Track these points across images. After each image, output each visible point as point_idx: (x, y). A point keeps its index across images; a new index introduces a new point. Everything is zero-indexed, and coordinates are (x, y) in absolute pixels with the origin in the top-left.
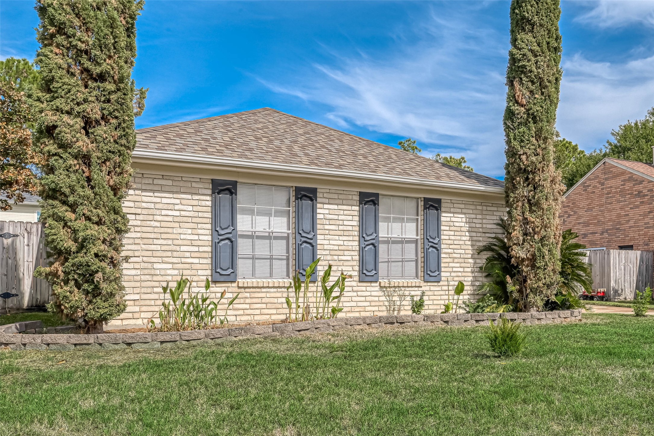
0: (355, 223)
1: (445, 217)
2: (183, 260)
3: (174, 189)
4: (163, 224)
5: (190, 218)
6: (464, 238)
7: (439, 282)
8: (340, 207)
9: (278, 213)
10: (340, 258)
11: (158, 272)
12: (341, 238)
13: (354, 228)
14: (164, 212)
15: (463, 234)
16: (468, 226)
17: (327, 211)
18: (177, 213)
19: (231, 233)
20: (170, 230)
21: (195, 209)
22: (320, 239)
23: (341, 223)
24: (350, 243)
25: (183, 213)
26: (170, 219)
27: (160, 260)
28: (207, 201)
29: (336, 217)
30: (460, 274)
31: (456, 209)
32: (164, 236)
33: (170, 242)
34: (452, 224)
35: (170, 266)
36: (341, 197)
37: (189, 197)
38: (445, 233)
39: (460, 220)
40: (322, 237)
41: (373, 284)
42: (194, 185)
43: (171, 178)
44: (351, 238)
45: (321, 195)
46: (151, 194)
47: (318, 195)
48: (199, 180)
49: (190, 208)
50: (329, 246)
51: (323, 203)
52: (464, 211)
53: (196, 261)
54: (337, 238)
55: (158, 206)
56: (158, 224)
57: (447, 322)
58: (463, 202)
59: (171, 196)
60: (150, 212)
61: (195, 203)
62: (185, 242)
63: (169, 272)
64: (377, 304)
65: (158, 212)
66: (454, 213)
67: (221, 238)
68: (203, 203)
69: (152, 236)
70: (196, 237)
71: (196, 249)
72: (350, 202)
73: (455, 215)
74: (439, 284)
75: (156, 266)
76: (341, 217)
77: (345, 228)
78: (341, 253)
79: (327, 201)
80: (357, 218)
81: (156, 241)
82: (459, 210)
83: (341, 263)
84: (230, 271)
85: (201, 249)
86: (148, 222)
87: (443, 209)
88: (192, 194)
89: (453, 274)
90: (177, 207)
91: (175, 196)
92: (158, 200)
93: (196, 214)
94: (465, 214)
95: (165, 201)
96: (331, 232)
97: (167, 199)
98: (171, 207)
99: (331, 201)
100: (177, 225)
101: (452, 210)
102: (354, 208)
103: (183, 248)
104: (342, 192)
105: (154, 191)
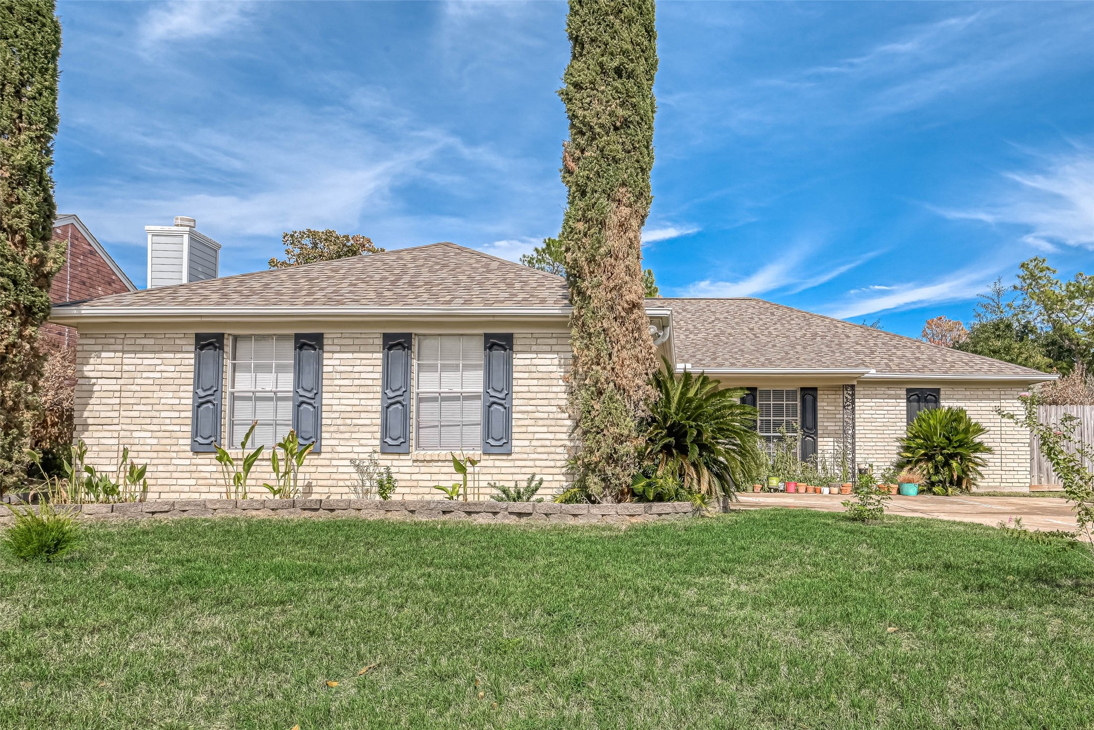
0: (379, 376)
1: (520, 360)
2: (163, 428)
3: (157, 348)
4: (144, 388)
5: (172, 380)
6: (555, 389)
7: (510, 454)
8: (356, 355)
9: (280, 369)
10: (355, 422)
11: (136, 441)
12: (356, 396)
13: (375, 382)
14: (145, 375)
15: (555, 382)
16: (562, 370)
17: (337, 362)
18: (158, 375)
19: (213, 395)
20: (150, 395)
21: (178, 369)
22: (327, 398)
23: (357, 376)
24: (369, 402)
25: (165, 375)
26: (151, 382)
27: (139, 427)
28: (189, 359)
29: (350, 369)
30: (548, 443)
31: (540, 347)
32: (143, 401)
33: (149, 408)
34: (533, 369)
35: (149, 434)
36: (357, 342)
37: (172, 355)
38: (520, 382)
39: (549, 362)
40: (330, 395)
41: (402, 457)
42: (177, 341)
43: (155, 336)
44: (371, 396)
45: (330, 342)
46: (133, 355)
47: (325, 342)
48: (183, 336)
49: (172, 368)
50: (340, 406)
51: (333, 352)
52: (555, 348)
53: (177, 428)
54: (351, 395)
55: (139, 368)
56: (137, 388)
57: (412, 512)
58: (554, 335)
59: (152, 356)
60: (132, 375)
61: (178, 362)
62: (166, 407)
63: (148, 441)
64: (409, 484)
65: (139, 375)
66: (537, 352)
67: (201, 400)
68: (187, 362)
69: (133, 401)
70: (177, 401)
71: (176, 414)
72: (371, 348)
73: (540, 356)
74: (510, 458)
75: (135, 434)
76: (356, 369)
77: (362, 382)
78: (356, 415)
79: (338, 348)
80: (380, 369)
81: (135, 407)
82: (548, 348)
83: (356, 429)
84: (213, 439)
85: (183, 415)
86: (129, 387)
87: (515, 348)
88: (175, 352)
89: (534, 443)
90: (158, 368)
91: (157, 355)
92: (139, 362)
93: (178, 375)
94: (558, 352)
95: (146, 362)
96: (343, 389)
97: (149, 360)
98: (152, 368)
99: (344, 348)
100: (157, 388)
101: (534, 348)
102: (375, 355)
103: (163, 414)
104: (359, 336)
105: (135, 352)
